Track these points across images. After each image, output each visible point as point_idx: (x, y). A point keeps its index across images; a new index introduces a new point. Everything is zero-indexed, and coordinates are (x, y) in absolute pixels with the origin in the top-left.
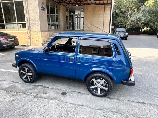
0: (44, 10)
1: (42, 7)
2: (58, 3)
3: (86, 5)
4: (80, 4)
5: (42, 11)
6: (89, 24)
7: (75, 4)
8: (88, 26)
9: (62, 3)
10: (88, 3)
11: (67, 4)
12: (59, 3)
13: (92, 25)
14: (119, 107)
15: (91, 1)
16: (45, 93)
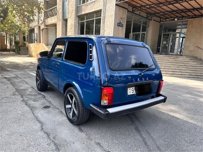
0: (122, 26)
1: (119, 22)
2: (147, 18)
3: (192, 18)
4: (181, 17)
5: (119, 27)
6: (193, 47)
7: (174, 18)
8: (190, 49)
9: (154, 18)
10: (196, 15)
11: (162, 19)
12: (149, 18)
14: (74, 143)
15: (198, 11)
16: (34, 101)
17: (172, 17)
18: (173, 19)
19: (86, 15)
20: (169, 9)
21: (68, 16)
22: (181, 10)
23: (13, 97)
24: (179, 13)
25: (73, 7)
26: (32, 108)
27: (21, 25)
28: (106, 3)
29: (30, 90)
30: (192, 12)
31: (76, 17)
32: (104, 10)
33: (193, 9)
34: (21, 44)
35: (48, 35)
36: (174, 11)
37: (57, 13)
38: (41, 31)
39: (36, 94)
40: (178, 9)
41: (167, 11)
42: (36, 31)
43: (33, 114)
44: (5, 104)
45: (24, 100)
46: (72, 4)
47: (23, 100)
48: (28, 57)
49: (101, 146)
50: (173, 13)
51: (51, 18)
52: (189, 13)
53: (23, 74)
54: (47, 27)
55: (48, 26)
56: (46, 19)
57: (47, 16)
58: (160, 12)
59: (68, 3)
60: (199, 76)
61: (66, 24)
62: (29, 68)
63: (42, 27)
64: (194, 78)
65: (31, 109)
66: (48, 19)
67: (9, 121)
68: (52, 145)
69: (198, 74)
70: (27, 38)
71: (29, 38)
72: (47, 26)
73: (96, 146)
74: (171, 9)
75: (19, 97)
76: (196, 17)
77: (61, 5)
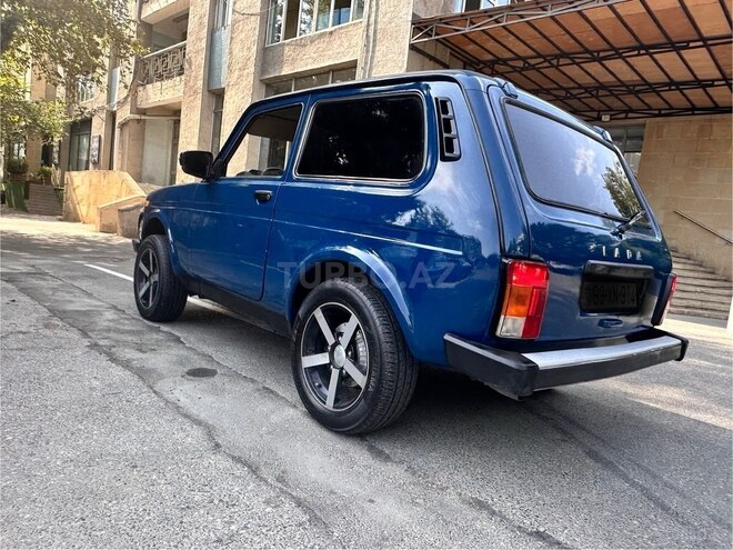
3: (660, 115)
4: (624, 111)
6: (663, 212)
7: (599, 111)
10: (671, 108)
13: (675, 217)
14: (371, 501)
15: (681, 91)
16: (141, 351)
17: (593, 110)
18: (595, 114)
19: (296, 79)
20: (586, 80)
21: (225, 79)
22: (627, 87)
23: (48, 332)
24: (616, 96)
25: (249, 48)
26: (143, 374)
27: (37, 103)
28: (374, 41)
29: (110, 315)
30: (662, 94)
31: (258, 83)
32: (366, 63)
33: (665, 84)
34: (31, 174)
35: (143, 146)
36: (602, 86)
37: (186, 66)
38: (117, 131)
39: (139, 328)
40: (619, 80)
41: (580, 86)
42: (98, 128)
43: (155, 392)
44: (23, 353)
45: (96, 345)
46: (247, 38)
47: (94, 346)
48: (60, 220)
49: (493, 513)
50: (601, 93)
51: (159, 84)
52: (652, 100)
53: (61, 268)
54: (143, 117)
55: (145, 114)
56: (141, 88)
57: (143, 76)
58: (555, 86)
59: (232, 33)
60: (696, 308)
61: (216, 108)
62: (76, 252)
63: (124, 114)
64: (682, 313)
65: (140, 377)
66: (149, 86)
67: (59, 414)
68: (288, 505)
69: (692, 303)
70: (59, 152)
71: (65, 153)
72: (143, 112)
73: (471, 513)
74: (594, 78)
75: (74, 335)
76: (671, 112)
77: (205, 40)
